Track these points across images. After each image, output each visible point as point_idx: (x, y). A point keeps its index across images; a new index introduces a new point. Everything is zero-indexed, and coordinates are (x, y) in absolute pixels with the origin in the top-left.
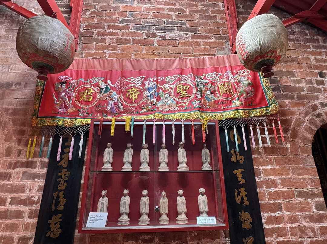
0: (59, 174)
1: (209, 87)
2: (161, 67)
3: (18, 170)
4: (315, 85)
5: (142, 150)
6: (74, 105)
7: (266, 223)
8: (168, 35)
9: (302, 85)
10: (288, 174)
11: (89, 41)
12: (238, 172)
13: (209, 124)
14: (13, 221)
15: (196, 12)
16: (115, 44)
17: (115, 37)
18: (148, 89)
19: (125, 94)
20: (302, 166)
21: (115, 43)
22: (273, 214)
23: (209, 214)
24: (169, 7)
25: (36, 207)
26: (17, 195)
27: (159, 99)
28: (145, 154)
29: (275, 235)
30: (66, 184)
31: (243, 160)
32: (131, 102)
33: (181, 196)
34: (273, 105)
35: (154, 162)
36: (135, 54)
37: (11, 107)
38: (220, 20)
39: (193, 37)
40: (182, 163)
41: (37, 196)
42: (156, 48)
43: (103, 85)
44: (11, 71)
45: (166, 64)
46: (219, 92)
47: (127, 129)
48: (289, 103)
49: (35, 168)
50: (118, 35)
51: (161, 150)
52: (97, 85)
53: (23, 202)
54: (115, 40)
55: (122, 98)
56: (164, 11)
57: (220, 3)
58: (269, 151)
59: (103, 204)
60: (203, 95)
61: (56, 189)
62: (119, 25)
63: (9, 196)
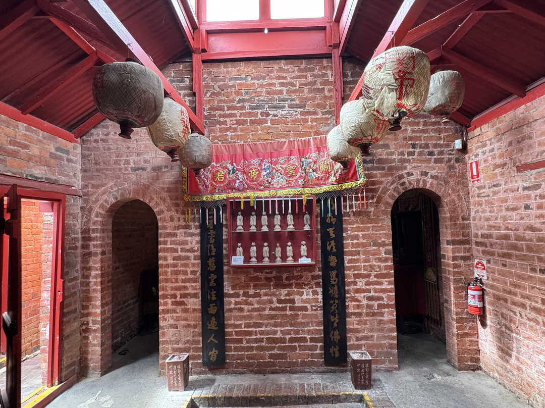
0: (209, 233)
1: (312, 166)
2: (274, 149)
3: (180, 230)
4: (406, 157)
5: (263, 217)
6: (212, 185)
7: (347, 263)
8: (280, 112)
9: (394, 157)
10: (369, 230)
11: (213, 124)
12: (331, 230)
13: (308, 198)
14: (185, 262)
15: (306, 85)
16: (235, 126)
17: (234, 119)
18: (265, 169)
19: (247, 174)
20: (380, 224)
21: (235, 124)
22: (353, 257)
23: (307, 257)
24: (280, 81)
25: (198, 253)
26: (184, 247)
27: (273, 178)
28: (264, 219)
29: (352, 270)
30: (214, 239)
31: (335, 221)
32: (253, 181)
33: (289, 246)
34: (362, 179)
35: (271, 225)
36: (252, 135)
37: (165, 186)
38: (328, 92)
39: (302, 113)
40: (290, 225)
41: (197, 247)
42: (270, 128)
43: (230, 167)
44: (158, 156)
45: (278, 146)
46: (320, 170)
47: (252, 204)
48: (380, 173)
49: (191, 229)
50: (236, 117)
51: (276, 216)
52: (225, 168)
53: (188, 251)
54: (235, 122)
55: (245, 177)
56: (275, 86)
57: (329, 71)
58: (357, 214)
59: (239, 251)
60: (307, 173)
61: (208, 243)
62: (237, 105)
63: (179, 247)
